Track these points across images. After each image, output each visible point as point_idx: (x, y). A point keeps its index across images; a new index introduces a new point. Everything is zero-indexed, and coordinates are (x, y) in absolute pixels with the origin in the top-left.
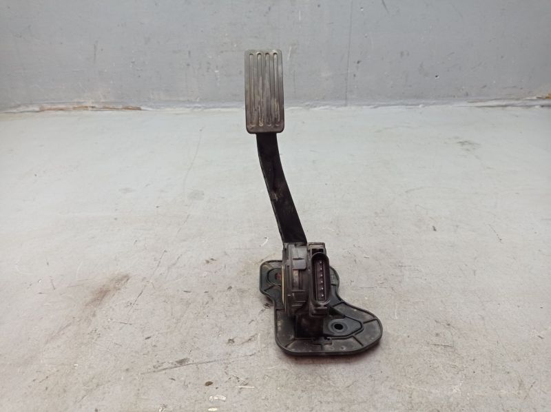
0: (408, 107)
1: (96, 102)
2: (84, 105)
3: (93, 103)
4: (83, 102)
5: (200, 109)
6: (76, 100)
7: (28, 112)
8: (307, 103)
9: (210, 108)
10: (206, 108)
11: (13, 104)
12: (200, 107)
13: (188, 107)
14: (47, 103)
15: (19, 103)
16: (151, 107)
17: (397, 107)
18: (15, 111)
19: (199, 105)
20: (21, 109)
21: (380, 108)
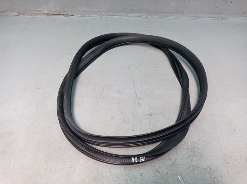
0: (213, 18)
1: (49, 11)
2: (43, 12)
3: (48, 11)
4: (42, 11)
5: (106, 16)
6: (38, 10)
7: (12, 15)
8: (162, 15)
9: (111, 15)
10: (109, 16)
11: (2, 10)
12: (105, 15)
13: (99, 15)
14: (22, 10)
15: (6, 10)
16: (79, 14)
17: (208, 18)
18: (4, 14)
19: (105, 14)
20: (8, 13)
21: (199, 18)
